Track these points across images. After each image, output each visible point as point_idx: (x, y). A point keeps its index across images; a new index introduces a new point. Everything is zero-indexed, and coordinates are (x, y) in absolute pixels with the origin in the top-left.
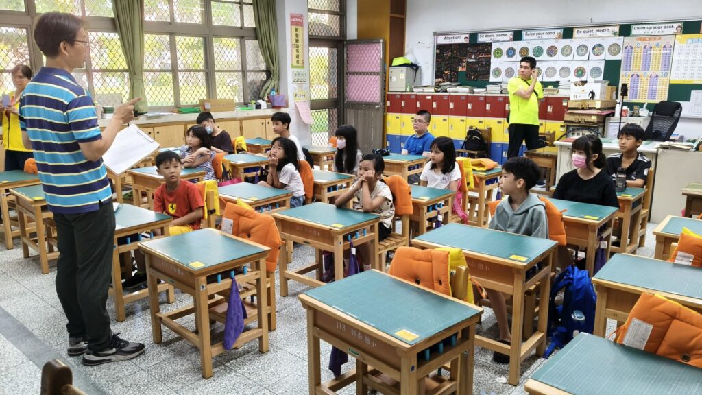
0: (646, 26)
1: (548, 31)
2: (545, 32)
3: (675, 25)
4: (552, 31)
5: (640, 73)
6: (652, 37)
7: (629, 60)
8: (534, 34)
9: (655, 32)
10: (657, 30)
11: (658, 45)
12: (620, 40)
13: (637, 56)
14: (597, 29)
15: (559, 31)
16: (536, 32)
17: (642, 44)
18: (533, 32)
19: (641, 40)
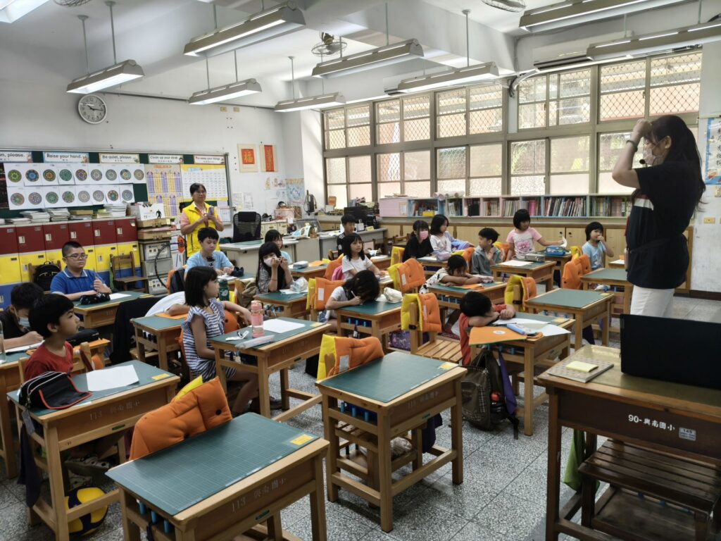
0: (159, 156)
1: (73, 154)
2: (69, 154)
3: (179, 157)
4: (78, 155)
5: (163, 194)
6: (166, 165)
7: (152, 183)
8: (57, 156)
9: (166, 161)
10: (168, 160)
11: (170, 171)
12: (142, 167)
13: (157, 179)
14: (121, 155)
15: (84, 155)
16: (59, 154)
17: (160, 170)
18: (56, 154)
19: (157, 167)
